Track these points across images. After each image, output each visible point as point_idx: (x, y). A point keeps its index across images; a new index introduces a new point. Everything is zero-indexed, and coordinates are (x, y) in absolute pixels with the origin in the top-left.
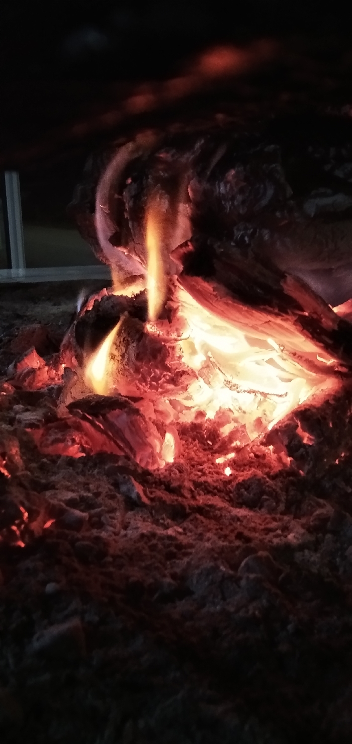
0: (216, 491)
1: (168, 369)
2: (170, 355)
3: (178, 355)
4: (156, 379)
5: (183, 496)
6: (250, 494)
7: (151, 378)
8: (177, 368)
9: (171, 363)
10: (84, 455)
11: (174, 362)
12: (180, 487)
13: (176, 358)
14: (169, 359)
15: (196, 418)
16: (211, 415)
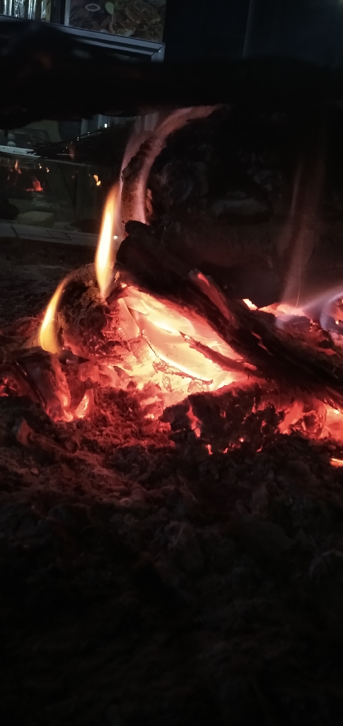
0: (99, 450)
1: (102, 338)
2: (107, 324)
3: (113, 327)
4: (93, 344)
5: (65, 448)
6: (125, 459)
7: (90, 343)
8: (111, 338)
9: (107, 332)
10: (8, 395)
11: (110, 332)
12: (66, 439)
13: (112, 329)
14: (106, 328)
15: (128, 387)
16: (140, 387)
